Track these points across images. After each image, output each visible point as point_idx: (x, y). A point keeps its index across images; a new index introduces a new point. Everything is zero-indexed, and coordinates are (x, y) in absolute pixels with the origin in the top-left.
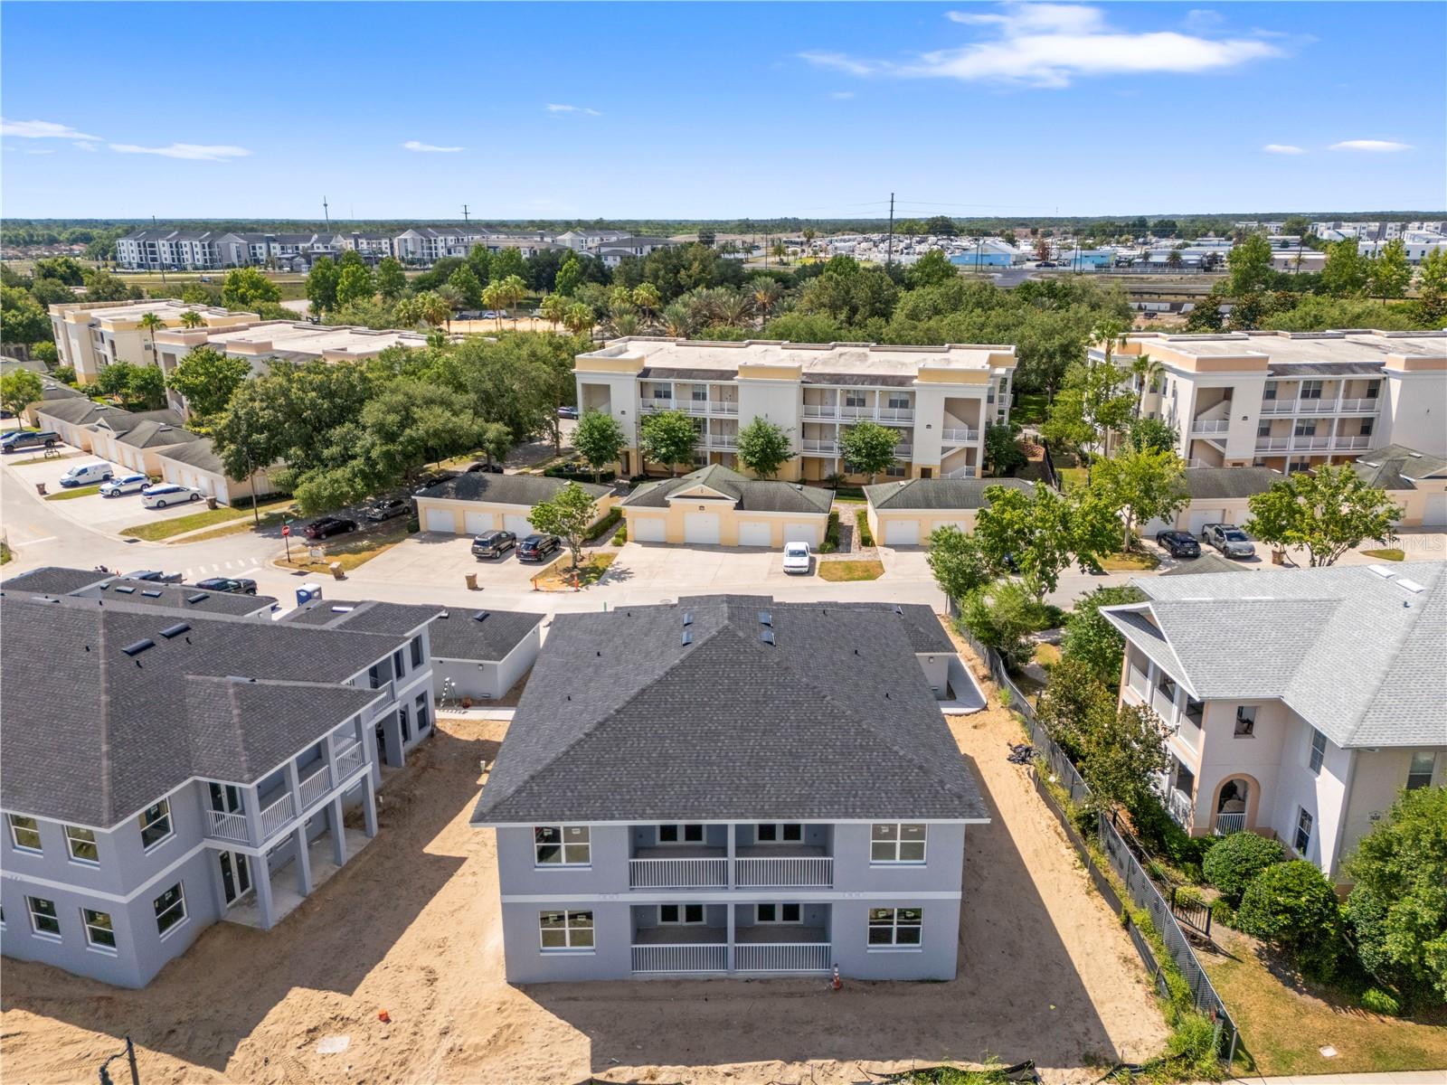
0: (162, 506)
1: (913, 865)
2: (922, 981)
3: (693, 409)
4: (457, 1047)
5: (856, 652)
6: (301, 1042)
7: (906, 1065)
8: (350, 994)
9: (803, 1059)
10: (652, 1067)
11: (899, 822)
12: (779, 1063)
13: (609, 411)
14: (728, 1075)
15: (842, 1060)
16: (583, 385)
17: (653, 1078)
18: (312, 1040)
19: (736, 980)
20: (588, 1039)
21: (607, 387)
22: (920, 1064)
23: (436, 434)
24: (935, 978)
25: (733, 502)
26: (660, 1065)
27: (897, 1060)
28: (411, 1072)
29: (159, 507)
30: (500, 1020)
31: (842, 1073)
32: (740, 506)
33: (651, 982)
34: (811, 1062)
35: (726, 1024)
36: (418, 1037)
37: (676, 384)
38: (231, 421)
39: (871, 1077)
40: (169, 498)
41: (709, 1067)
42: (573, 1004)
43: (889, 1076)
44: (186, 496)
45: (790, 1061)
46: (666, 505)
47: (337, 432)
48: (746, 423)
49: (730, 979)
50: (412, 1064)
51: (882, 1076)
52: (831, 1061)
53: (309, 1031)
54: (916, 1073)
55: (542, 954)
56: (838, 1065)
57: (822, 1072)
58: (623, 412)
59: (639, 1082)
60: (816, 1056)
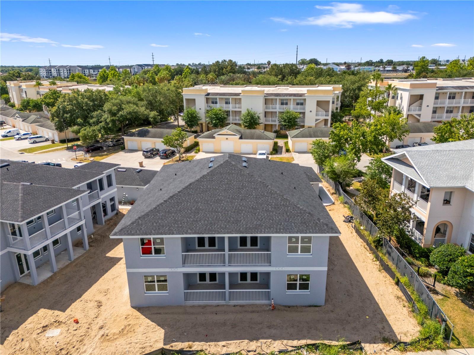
0: (35, 142)
1: (306, 255)
2: (310, 306)
3: (225, 107)
4: (106, 334)
5: (282, 173)
6: (39, 331)
7: (303, 342)
8: (64, 312)
9: (257, 339)
10: (190, 343)
11: (300, 235)
12: (246, 341)
13: (195, 108)
14: (224, 346)
15: (275, 340)
16: (186, 99)
17: (190, 348)
18: (44, 331)
19: (230, 306)
20: (164, 331)
21: (194, 100)
22: (310, 342)
23: (130, 113)
24: (315, 304)
25: (238, 136)
26: (194, 342)
27: (299, 340)
28: (84, 345)
29: (34, 143)
30: (126, 323)
31: (275, 345)
32: (241, 138)
33: (193, 306)
34: (261, 340)
35: (224, 324)
36: (89, 330)
37: (219, 98)
38: (57, 110)
39: (288, 347)
40: (37, 140)
41: (216, 343)
42: (159, 316)
43: (296, 347)
44: (44, 139)
45: (251, 340)
46: (214, 138)
47: (95, 114)
48: (244, 112)
49: (227, 305)
50: (85, 341)
51: (293, 347)
52: (270, 340)
53: (44, 327)
54: (308, 345)
55: (145, 294)
56: (273, 342)
57: (266, 345)
58: (200, 109)
59: (185, 349)
60: (263, 338)
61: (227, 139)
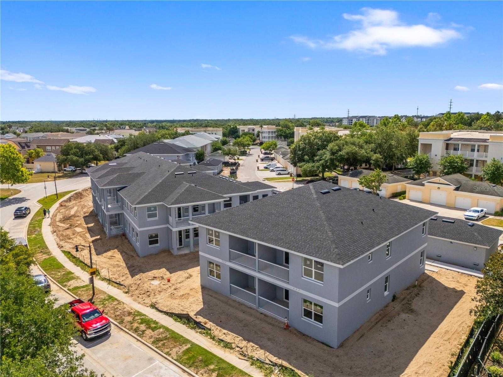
0: (279, 174)
1: (319, 283)
2: (323, 343)
4: (173, 294)
6: (150, 279)
7: (280, 362)
8: (171, 274)
9: (249, 341)
10: (207, 321)
12: (241, 338)
13: (431, 155)
14: (224, 334)
15: (261, 348)
16: (421, 144)
17: (205, 324)
18: (153, 280)
19: (258, 311)
20: (203, 307)
21: (431, 145)
22: (285, 364)
24: (328, 344)
25: (453, 187)
26: (210, 321)
27: (280, 358)
28: (160, 295)
30: (189, 292)
31: (258, 352)
32: (457, 189)
33: (235, 301)
34: (251, 343)
35: (241, 321)
36: (170, 288)
37: (462, 144)
39: (267, 359)
41: (222, 329)
42: (210, 297)
43: (272, 362)
45: (245, 339)
46: (423, 185)
49: (256, 310)
50: (162, 294)
51: (270, 361)
52: (257, 346)
53: (154, 277)
54: (281, 366)
56: (259, 349)
57: (252, 348)
58: (436, 155)
59: (201, 323)
60: (253, 342)
61: (439, 188)
